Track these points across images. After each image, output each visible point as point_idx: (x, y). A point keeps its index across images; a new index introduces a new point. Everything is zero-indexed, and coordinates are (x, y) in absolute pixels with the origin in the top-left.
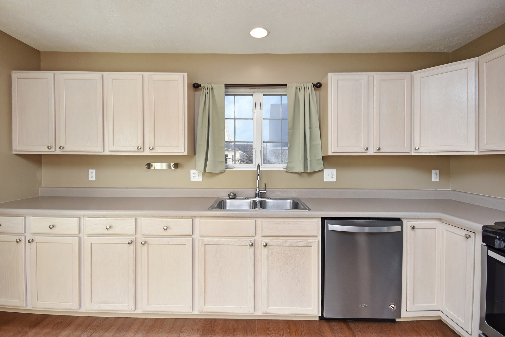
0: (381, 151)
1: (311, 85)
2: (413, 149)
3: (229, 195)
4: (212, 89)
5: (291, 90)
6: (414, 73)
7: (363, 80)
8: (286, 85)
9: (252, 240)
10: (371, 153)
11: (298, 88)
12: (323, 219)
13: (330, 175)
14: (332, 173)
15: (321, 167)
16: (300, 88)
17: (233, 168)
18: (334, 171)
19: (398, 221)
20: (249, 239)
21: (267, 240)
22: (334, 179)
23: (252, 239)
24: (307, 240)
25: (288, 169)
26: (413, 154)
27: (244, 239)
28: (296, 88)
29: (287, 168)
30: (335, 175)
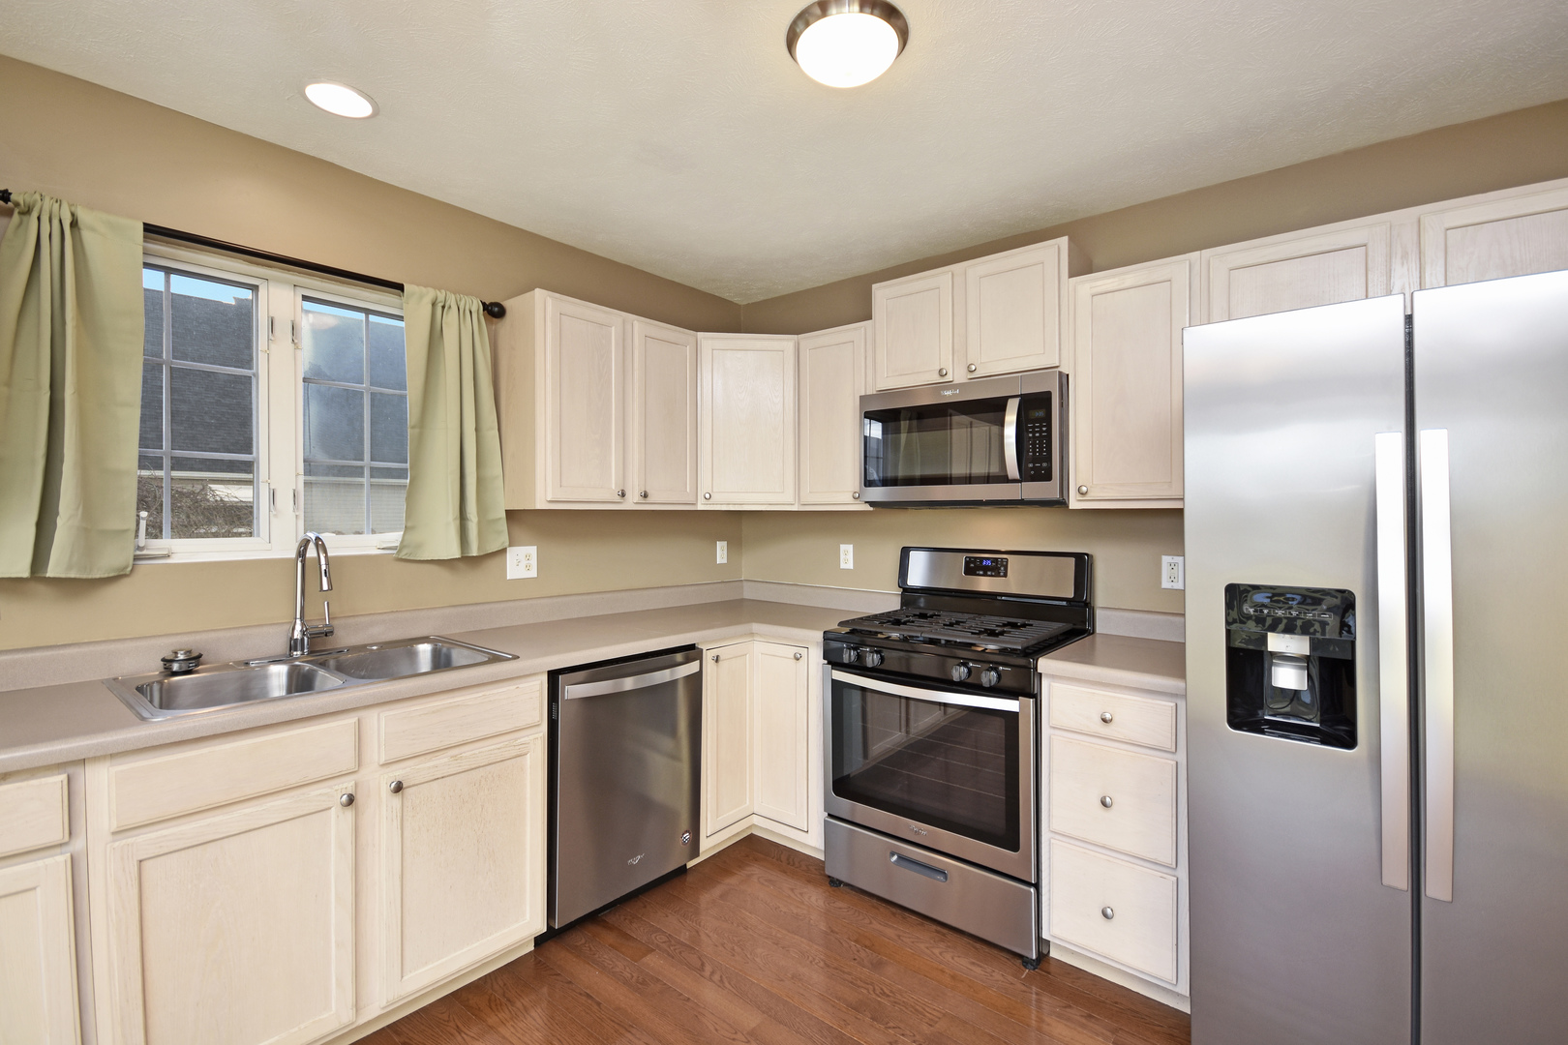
0: (649, 500)
1: (476, 306)
2: (700, 499)
3: (167, 662)
4: (74, 224)
5: (418, 303)
6: (700, 334)
7: (613, 328)
8: (400, 287)
9: (347, 785)
10: (631, 503)
11: (438, 308)
12: (554, 676)
13: (522, 562)
14: (528, 557)
15: (503, 539)
16: (443, 307)
17: (168, 556)
18: (532, 550)
19: (691, 652)
20: (336, 787)
21: (398, 773)
22: (533, 573)
23: (345, 785)
24: (516, 739)
25: (404, 552)
26: (700, 507)
27: (314, 792)
28: (434, 304)
29: (403, 546)
30: (534, 562)
